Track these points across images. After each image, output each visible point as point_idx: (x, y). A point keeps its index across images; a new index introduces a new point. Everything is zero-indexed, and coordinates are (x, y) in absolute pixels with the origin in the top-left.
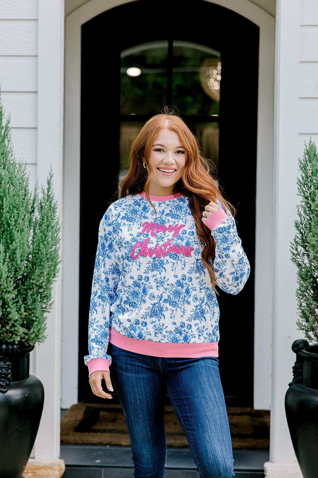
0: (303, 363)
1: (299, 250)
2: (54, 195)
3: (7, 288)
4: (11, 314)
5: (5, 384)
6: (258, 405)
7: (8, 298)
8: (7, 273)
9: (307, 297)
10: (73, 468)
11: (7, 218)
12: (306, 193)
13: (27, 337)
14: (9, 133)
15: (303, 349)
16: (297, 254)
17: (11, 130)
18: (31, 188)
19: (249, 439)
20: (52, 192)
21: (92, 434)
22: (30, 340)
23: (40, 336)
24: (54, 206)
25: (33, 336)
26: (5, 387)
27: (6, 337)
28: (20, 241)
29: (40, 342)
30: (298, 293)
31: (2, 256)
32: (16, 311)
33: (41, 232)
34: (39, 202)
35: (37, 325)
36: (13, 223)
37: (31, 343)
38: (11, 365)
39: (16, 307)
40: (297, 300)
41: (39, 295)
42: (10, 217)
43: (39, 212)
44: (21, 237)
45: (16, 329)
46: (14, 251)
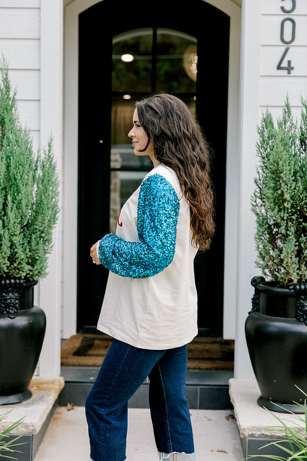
0: (259, 294)
1: (258, 202)
2: (54, 156)
3: (14, 232)
4: (18, 254)
5: (13, 312)
6: (227, 335)
7: (15, 240)
8: (15, 219)
9: (263, 241)
10: (71, 384)
11: (14, 174)
12: (263, 154)
13: (31, 273)
14: (16, 104)
15: (260, 284)
16: (256, 206)
17: (17, 101)
18: (35, 150)
19: (217, 362)
20: (52, 153)
21: (88, 357)
22: (34, 276)
23: (43, 273)
24: (54, 165)
25: (36, 272)
26: (13, 314)
27: (14, 273)
28: (25, 192)
29: (43, 277)
30: (256, 237)
31: (10, 205)
32: (23, 251)
33: (43, 186)
34: (42, 161)
35: (40, 263)
36: (19, 178)
37: (35, 278)
38: (18, 296)
39: (22, 248)
40: (255, 243)
41: (42, 239)
42: (17, 173)
43: (42, 170)
44: (26, 190)
45: (22, 266)
46: (20, 201)
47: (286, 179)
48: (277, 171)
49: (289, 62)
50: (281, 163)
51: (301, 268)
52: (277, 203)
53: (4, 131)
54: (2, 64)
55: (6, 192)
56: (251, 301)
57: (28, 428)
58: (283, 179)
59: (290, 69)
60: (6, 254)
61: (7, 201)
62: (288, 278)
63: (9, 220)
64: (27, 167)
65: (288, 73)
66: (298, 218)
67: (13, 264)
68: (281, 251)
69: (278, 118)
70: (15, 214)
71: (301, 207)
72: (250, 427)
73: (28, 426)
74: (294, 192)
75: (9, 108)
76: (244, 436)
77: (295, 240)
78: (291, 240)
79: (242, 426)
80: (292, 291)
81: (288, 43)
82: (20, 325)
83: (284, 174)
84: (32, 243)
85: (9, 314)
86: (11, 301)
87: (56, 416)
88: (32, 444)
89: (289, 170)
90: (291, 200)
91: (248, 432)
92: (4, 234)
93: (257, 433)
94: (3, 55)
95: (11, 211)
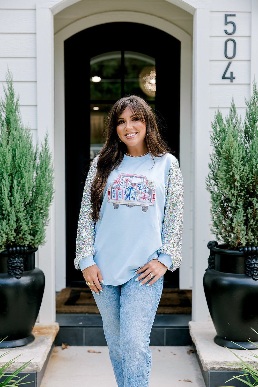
0: (214, 255)
1: (211, 183)
2: (49, 148)
3: (19, 209)
4: (22, 227)
5: (19, 273)
6: (183, 286)
7: (20, 216)
8: (20, 199)
9: (217, 213)
10: (64, 328)
11: (18, 163)
12: (216, 144)
13: (33, 242)
14: (19, 108)
15: (214, 247)
16: (210, 185)
17: (20, 106)
18: (34, 144)
19: (178, 308)
20: (48, 146)
21: (76, 306)
22: (35, 244)
23: (42, 241)
24: (50, 155)
25: (37, 241)
26: (19, 275)
27: (20, 242)
28: (28, 178)
29: (42, 245)
30: (211, 210)
31: (16, 188)
32: (26, 224)
33: (41, 172)
34: (40, 153)
35: (40, 234)
36: (23, 166)
37: (36, 246)
38: (23, 260)
39: (26, 222)
40: (211, 214)
41: (41, 214)
42: (21, 162)
43: (40, 160)
44: (28, 175)
45: (26, 236)
46: (23, 185)
47: (237, 163)
48: (229, 157)
49: (232, 73)
50: (232, 151)
51: (248, 234)
52: (229, 183)
53: (10, 129)
54: (8, 76)
55: (12, 177)
56: (208, 260)
57: (33, 367)
58: (234, 163)
59: (232, 78)
60: (13, 227)
61: (13, 185)
62: (238, 242)
63: (15, 200)
64: (29, 157)
65: (231, 82)
66: (245, 195)
67: (19, 235)
68: (232, 220)
69: (226, 116)
70: (20, 195)
71: (248, 186)
72: (211, 362)
73: (33, 365)
74: (243, 173)
75: (13, 111)
76: (207, 369)
77: (243, 212)
78: (240, 212)
79: (205, 362)
80: (242, 252)
81: (230, 58)
82: (25, 284)
83: (235, 159)
84: (33, 217)
85: (16, 275)
86: (17, 264)
87: (53, 354)
88: (36, 379)
89: (238, 156)
90: (240, 180)
91: (210, 366)
92: (11, 211)
93: (217, 366)
94: (8, 69)
95: (17, 192)
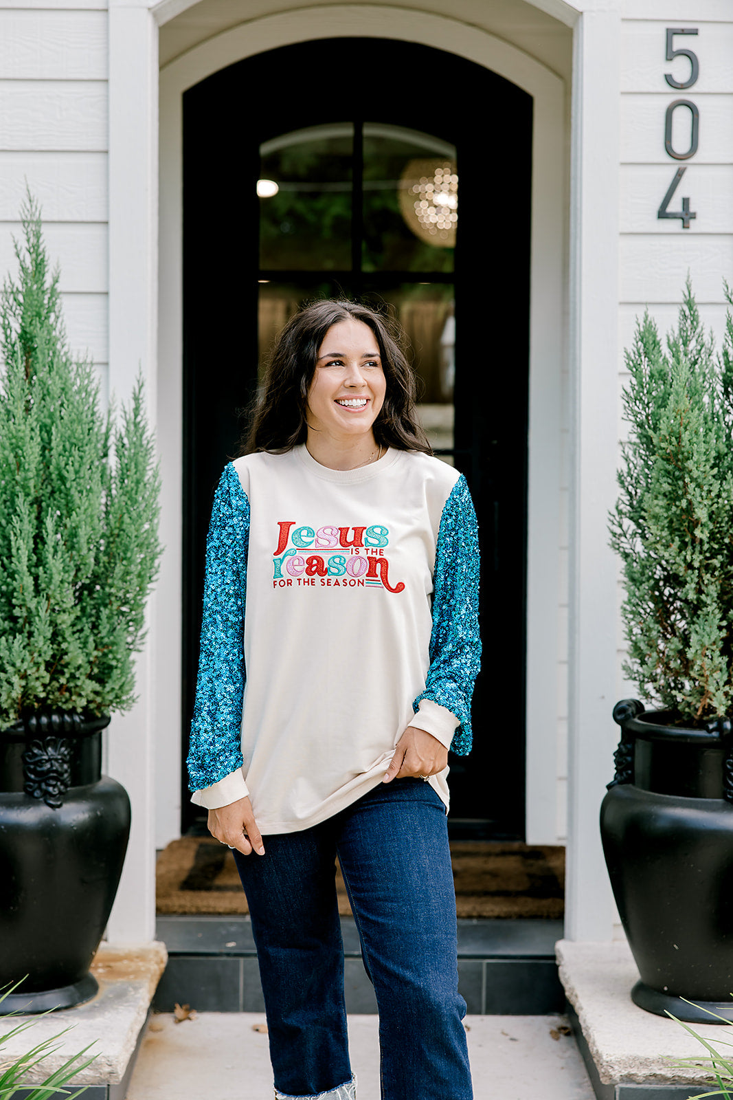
0: (634, 743)
1: (625, 528)
2: (146, 423)
3: (61, 603)
4: (69, 654)
5: (57, 792)
6: (536, 835)
7: (64, 622)
8: (62, 574)
9: (641, 617)
10: (182, 958)
11: (59, 467)
12: (639, 416)
13: (99, 700)
14: (58, 301)
15: (634, 717)
16: (620, 535)
17: (61, 296)
18: (101, 409)
19: (522, 900)
20: (142, 417)
21: (215, 894)
22: (105, 705)
23: (124, 698)
24: (148, 443)
25: (111, 697)
26: (58, 796)
27: (59, 699)
28: (85, 511)
29: (124, 709)
30: (625, 610)
31: (52, 541)
32: (79, 648)
33: (125, 493)
34: (118, 437)
35: (119, 676)
36: (72, 476)
37: (106, 712)
38: (68, 753)
39: (78, 641)
40: (623, 621)
41: (122, 618)
42: (67, 464)
43: (118, 457)
44: (87, 504)
45: (79, 683)
46: (74, 531)
47: (699, 473)
48: (676, 455)
49: (686, 202)
50: (686, 436)
52: (678, 530)
53: (33, 367)
54: (26, 212)
55: (41, 509)
56: (614, 758)
57: (97, 1069)
58: (691, 474)
59: (688, 217)
60: (43, 655)
61: (43, 531)
62: (703, 703)
63: (48, 576)
64: (90, 449)
65: (684, 227)
66: (725, 565)
67: (57, 680)
68: (685, 640)
69: (667, 331)
70: (64, 561)
72: (624, 1058)
73: (99, 1065)
74: (718, 503)
75: (44, 312)
76: (610, 1079)
77: (719, 616)
78: (711, 616)
79: (605, 1058)
80: (715, 734)
81: (682, 157)
82: (73, 824)
83: (695, 462)
84: (100, 627)
85: (48, 796)
86: (52, 765)
87: (150, 1035)
89: (705, 453)
90: (709, 523)
91: (620, 1069)
92: (37, 608)
93: (640, 1071)
94: (28, 191)
95: (55, 553)
